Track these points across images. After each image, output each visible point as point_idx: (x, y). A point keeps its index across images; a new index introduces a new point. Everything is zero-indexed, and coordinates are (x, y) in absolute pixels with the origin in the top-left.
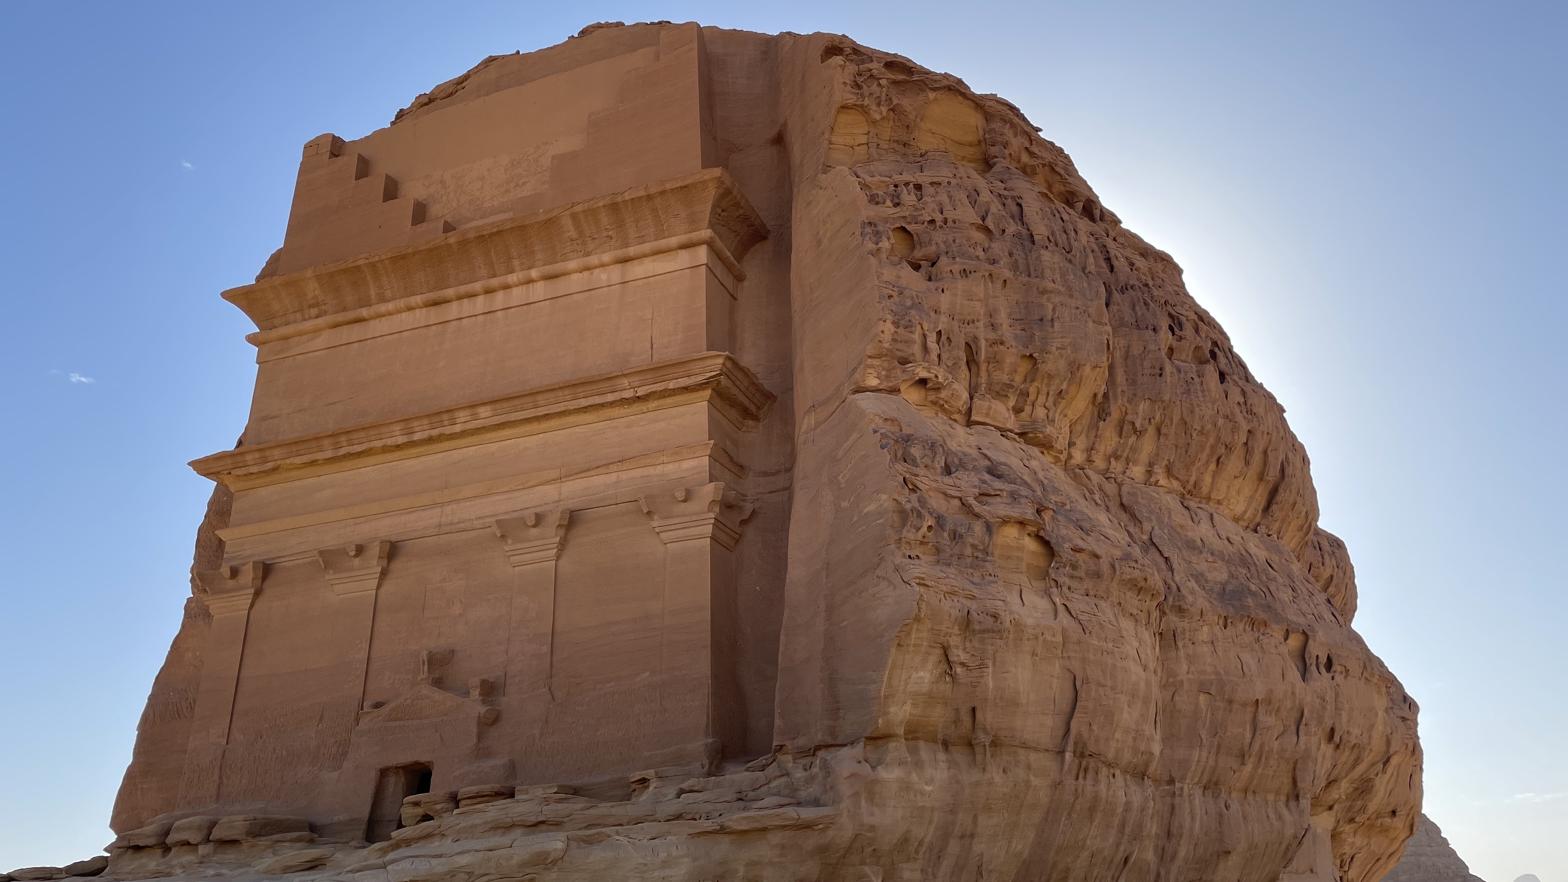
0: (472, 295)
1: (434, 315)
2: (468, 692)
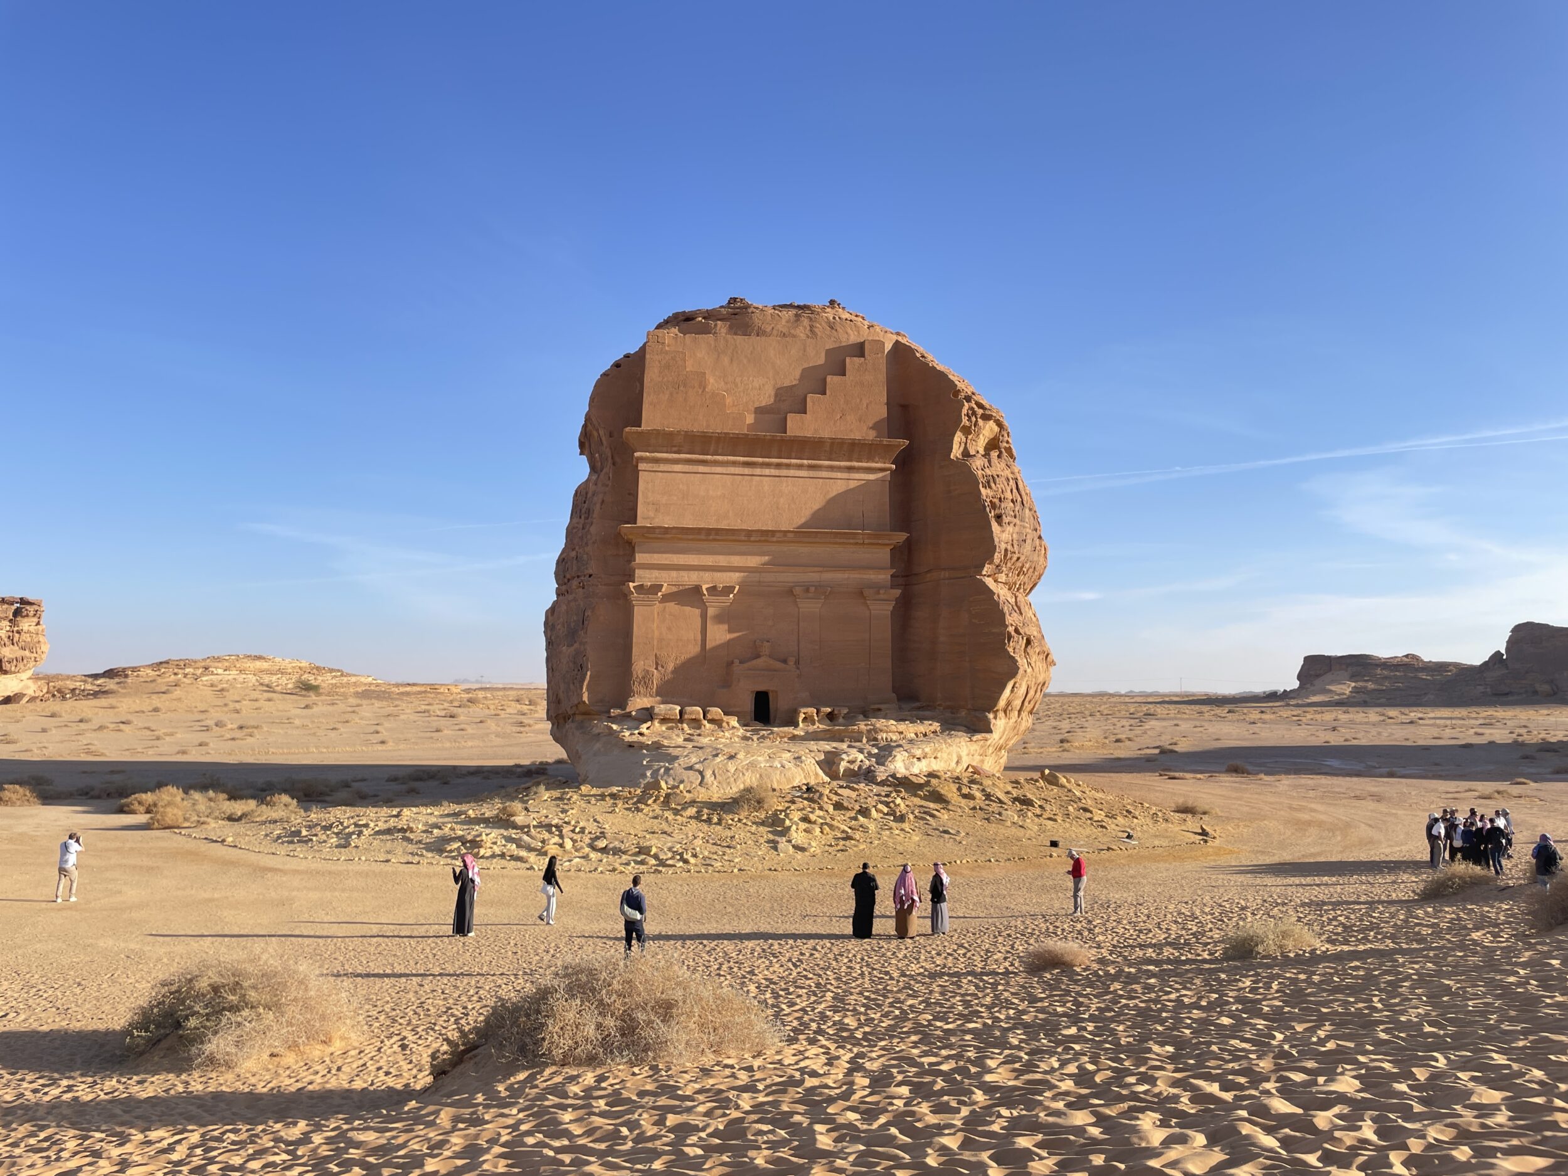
0: (768, 465)
1: (747, 471)
2: (785, 661)
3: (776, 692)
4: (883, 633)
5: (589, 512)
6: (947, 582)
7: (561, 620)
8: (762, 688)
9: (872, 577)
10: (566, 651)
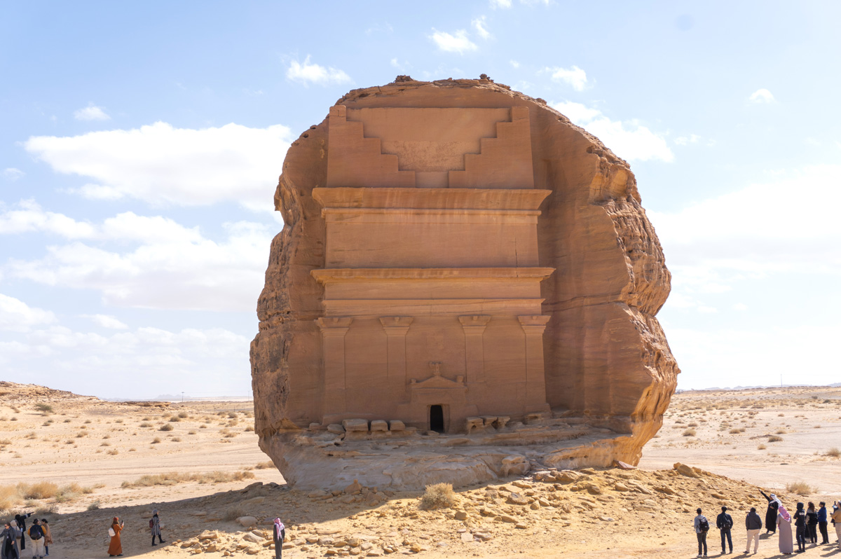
0: (435, 214)
1: (418, 219)
2: (455, 380)
3: (448, 405)
4: (537, 354)
5: (285, 259)
6: (589, 307)
7: (265, 350)
8: (436, 402)
9: (526, 305)
10: (270, 376)
